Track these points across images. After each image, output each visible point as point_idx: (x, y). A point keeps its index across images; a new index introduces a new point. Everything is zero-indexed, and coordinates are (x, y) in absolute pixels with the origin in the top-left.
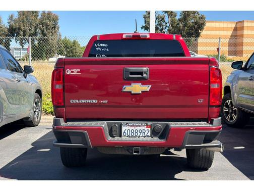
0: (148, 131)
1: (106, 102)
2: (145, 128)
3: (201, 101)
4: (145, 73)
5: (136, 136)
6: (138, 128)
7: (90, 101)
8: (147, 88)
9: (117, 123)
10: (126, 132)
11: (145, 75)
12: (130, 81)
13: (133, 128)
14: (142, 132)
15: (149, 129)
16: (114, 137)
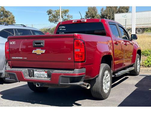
0: (46, 75)
1: (26, 58)
2: (44, 73)
3: (69, 59)
4: (42, 43)
5: (41, 77)
6: (42, 73)
7: (20, 58)
8: (44, 51)
9: (32, 70)
10: (36, 74)
11: (42, 44)
12: (36, 48)
13: (39, 73)
14: (43, 75)
15: (46, 73)
16: (31, 77)
